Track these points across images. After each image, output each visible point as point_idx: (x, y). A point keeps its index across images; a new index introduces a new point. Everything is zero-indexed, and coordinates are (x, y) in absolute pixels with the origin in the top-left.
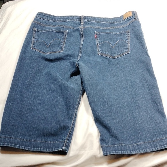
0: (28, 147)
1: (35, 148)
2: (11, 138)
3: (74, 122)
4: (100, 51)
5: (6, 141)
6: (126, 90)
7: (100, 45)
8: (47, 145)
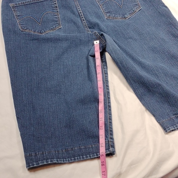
0: (67, 159)
1: (76, 158)
2: (43, 154)
3: (110, 115)
4: (108, 14)
5: (39, 158)
6: (156, 53)
7: (103, 5)
8: (89, 150)
